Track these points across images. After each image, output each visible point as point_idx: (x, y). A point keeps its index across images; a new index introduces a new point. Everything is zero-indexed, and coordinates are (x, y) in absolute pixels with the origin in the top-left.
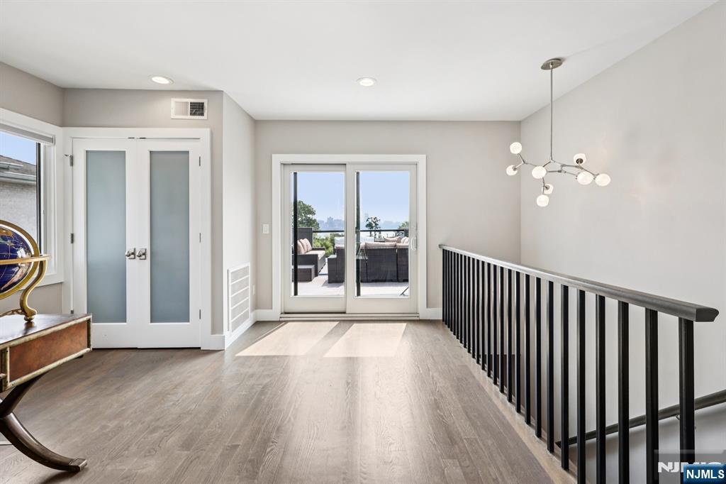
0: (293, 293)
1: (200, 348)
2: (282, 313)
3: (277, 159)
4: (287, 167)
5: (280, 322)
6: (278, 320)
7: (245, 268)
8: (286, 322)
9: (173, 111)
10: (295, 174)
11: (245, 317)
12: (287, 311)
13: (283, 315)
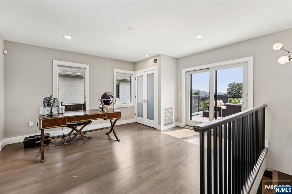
0: (190, 119)
1: (156, 128)
2: (185, 125)
3: (184, 70)
4: (188, 73)
5: (184, 128)
6: (184, 127)
7: (172, 107)
8: (186, 128)
9: (151, 63)
10: (191, 75)
11: (172, 123)
12: (187, 125)
13: (185, 126)
